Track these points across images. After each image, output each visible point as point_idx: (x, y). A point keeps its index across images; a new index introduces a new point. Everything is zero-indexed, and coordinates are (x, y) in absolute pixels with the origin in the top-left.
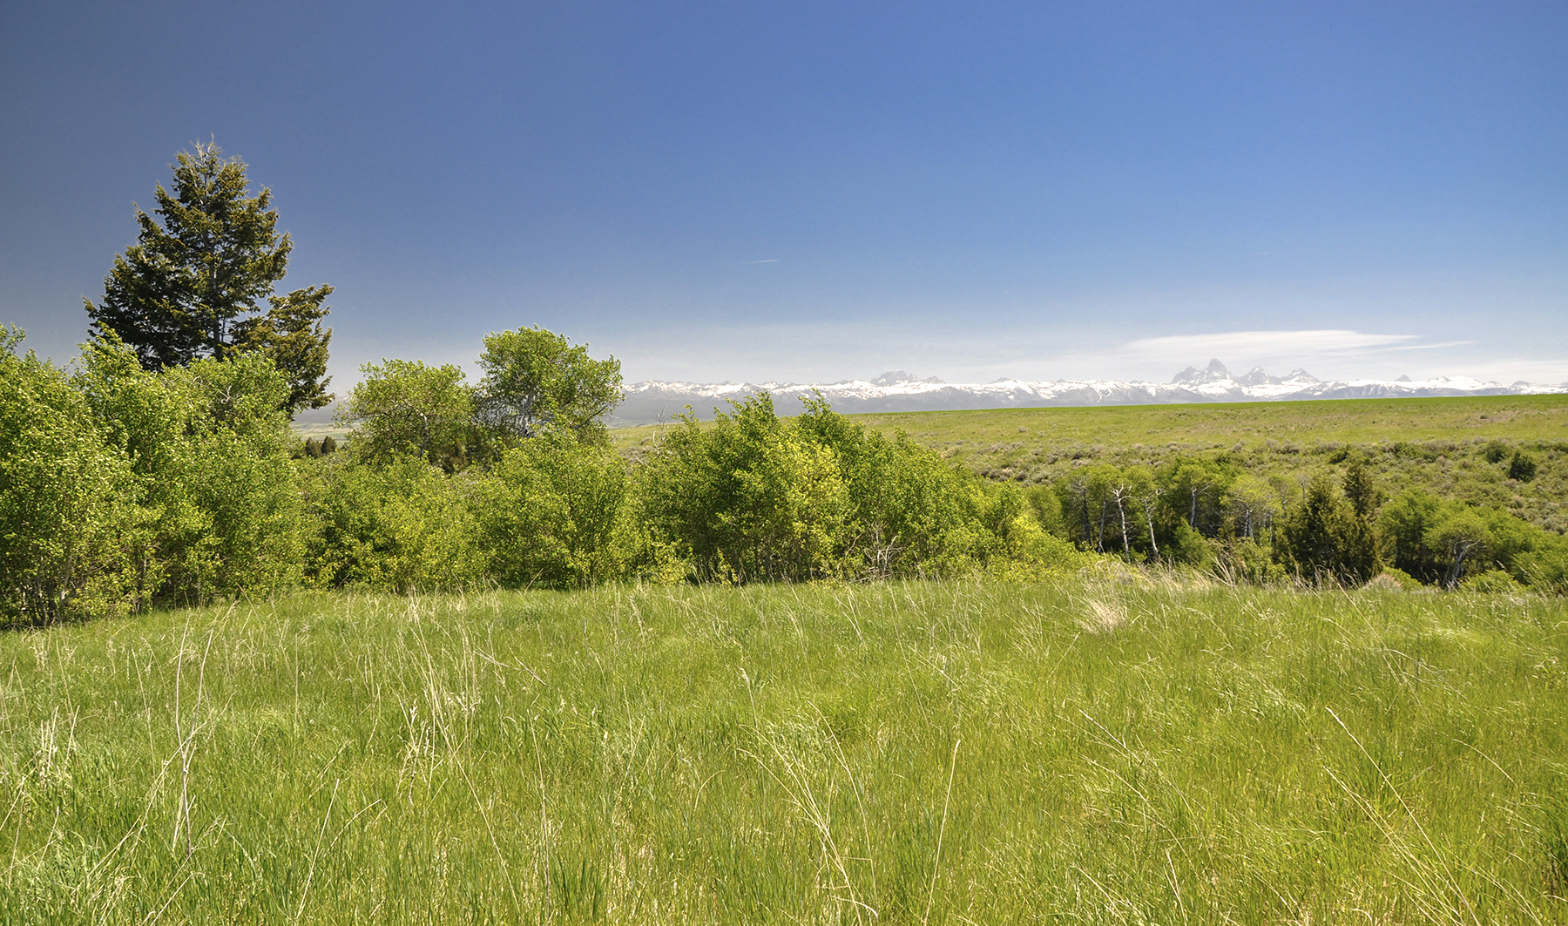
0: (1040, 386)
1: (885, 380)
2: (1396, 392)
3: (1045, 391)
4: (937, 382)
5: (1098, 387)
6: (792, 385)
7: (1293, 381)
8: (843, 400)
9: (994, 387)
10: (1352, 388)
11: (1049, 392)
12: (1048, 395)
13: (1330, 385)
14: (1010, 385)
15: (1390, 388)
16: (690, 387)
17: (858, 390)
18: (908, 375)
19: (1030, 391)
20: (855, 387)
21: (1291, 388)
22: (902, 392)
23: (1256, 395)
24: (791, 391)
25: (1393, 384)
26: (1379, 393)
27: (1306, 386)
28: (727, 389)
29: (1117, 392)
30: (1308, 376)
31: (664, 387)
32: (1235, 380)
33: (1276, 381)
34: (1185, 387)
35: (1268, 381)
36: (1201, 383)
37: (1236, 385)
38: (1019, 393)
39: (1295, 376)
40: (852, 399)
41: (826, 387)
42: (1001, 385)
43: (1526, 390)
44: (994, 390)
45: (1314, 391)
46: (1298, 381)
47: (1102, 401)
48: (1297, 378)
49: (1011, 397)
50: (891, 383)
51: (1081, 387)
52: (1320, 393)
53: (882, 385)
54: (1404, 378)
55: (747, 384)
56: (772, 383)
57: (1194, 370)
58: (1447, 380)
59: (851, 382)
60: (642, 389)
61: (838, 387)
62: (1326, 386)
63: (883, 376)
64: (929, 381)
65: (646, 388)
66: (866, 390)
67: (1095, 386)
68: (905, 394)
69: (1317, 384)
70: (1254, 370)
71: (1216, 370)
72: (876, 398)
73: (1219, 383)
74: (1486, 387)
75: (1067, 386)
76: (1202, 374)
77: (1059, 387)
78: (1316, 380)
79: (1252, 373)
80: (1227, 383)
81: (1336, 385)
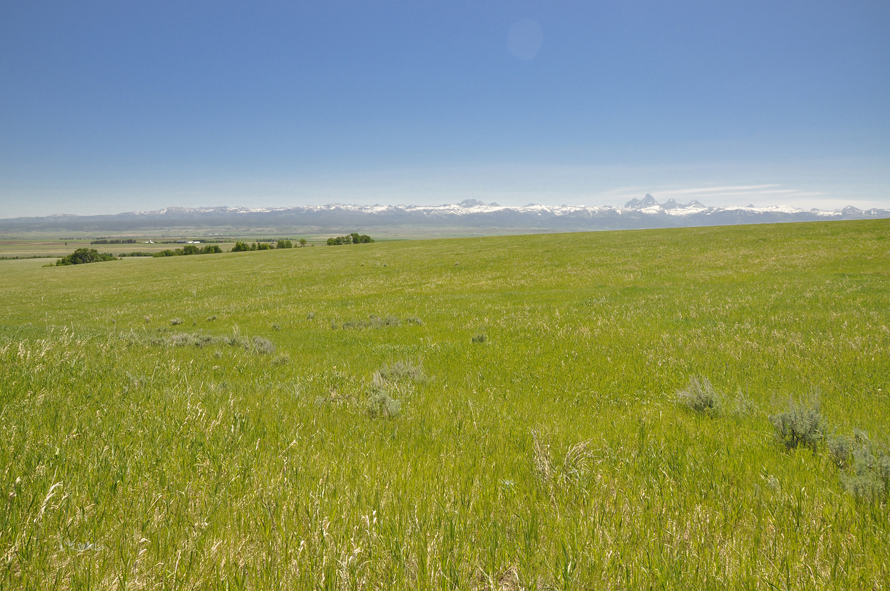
0: (554, 208)
1: (465, 204)
2: (751, 213)
3: (557, 211)
4: (497, 205)
5: (590, 209)
6: (416, 206)
7: (691, 207)
8: (447, 215)
9: (529, 208)
10: (728, 211)
11: (559, 212)
12: (558, 213)
13: (715, 209)
14: (538, 208)
15: (748, 211)
16: (357, 208)
17: (453, 210)
18: (478, 201)
19: (549, 211)
20: (452, 208)
21: (693, 210)
22: (479, 210)
23: (673, 214)
24: (416, 210)
25: (748, 209)
26: (742, 214)
27: (700, 210)
28: (379, 209)
29: (601, 212)
30: (700, 204)
31: (342, 207)
32: (661, 206)
33: (683, 207)
34: (634, 209)
35: (677, 207)
36: (642, 207)
37: (662, 209)
38: (543, 212)
39: (692, 204)
40: (452, 214)
41: (435, 208)
42: (533, 207)
43: (821, 213)
44: (529, 210)
45: (707, 212)
46: (694, 207)
47: (593, 217)
48: (693, 205)
49: (539, 214)
50: (471, 206)
51: (579, 209)
52: (710, 214)
53: (465, 207)
54: (751, 206)
55: (389, 206)
56: (402, 205)
57: (637, 200)
58: (777, 207)
59: (449, 205)
60: (332, 208)
61: (442, 208)
62: (712, 210)
63: (463, 202)
64: (492, 205)
65: (334, 208)
66: (459, 210)
67: (588, 209)
68: (482, 213)
69: (706, 209)
70: (669, 200)
71: (649, 200)
72: (466, 215)
73: (652, 208)
74: (798, 211)
75: (569, 208)
76: (641, 203)
77: (565, 209)
78: (704, 207)
79: (669, 202)
80: (657, 207)
81: (719, 209)
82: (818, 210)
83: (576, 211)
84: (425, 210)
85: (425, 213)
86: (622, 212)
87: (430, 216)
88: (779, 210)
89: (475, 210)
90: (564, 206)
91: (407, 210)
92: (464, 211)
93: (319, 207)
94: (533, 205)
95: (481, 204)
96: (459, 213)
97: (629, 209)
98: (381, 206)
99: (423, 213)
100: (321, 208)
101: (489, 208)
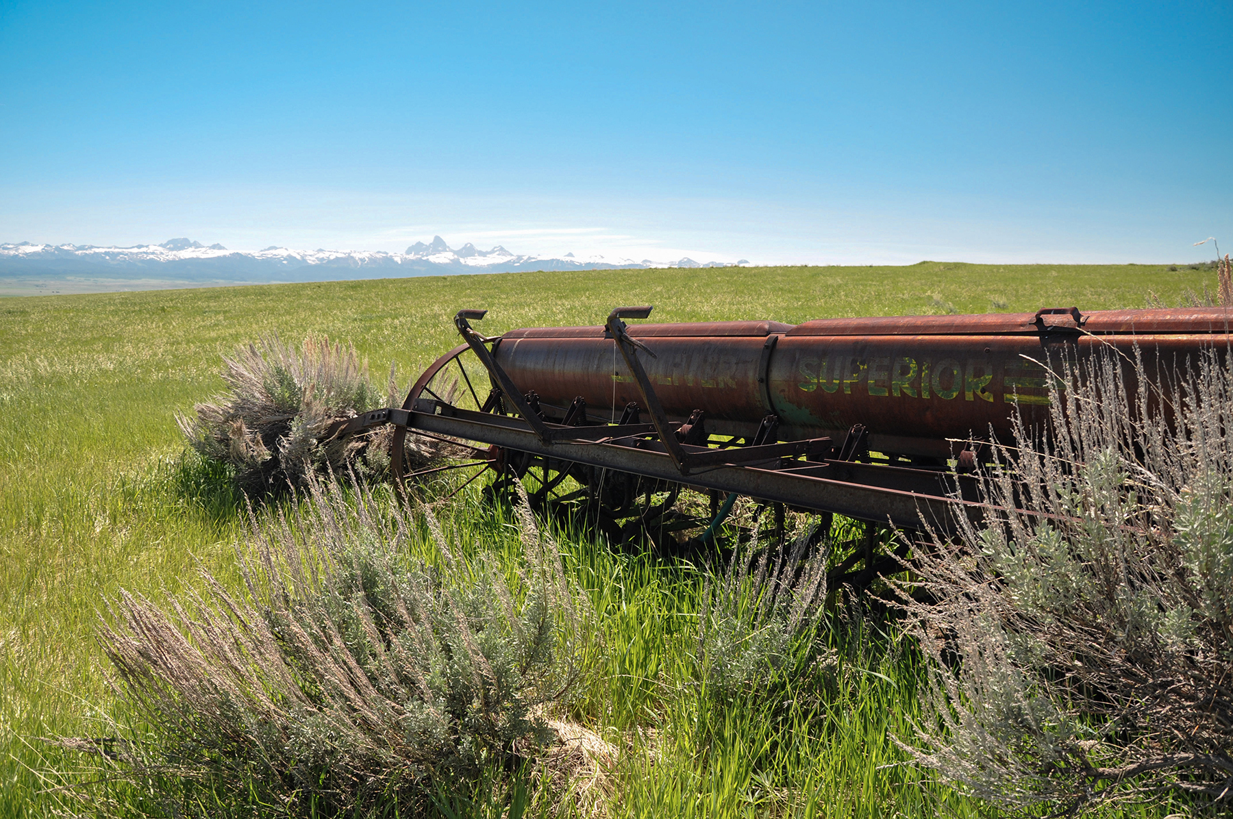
0: (306, 253)
1: (172, 246)
2: (572, 265)
3: (310, 258)
4: (221, 248)
5: (357, 256)
6: (92, 247)
7: (495, 255)
8: (143, 261)
9: (270, 254)
11: (314, 259)
12: (313, 261)
13: (525, 258)
14: (284, 253)
15: (567, 261)
17: (153, 253)
18: (192, 242)
19: (298, 257)
20: (151, 251)
21: (496, 259)
22: (194, 255)
23: (470, 264)
24: (92, 252)
25: (568, 259)
27: (505, 259)
28: (29, 249)
29: (372, 260)
30: (505, 251)
32: (455, 252)
33: (483, 254)
34: (419, 257)
35: (476, 255)
36: (429, 254)
37: (456, 257)
38: (291, 259)
39: (496, 251)
40: (152, 260)
41: (124, 250)
42: (275, 252)
43: (652, 265)
44: (269, 256)
45: (514, 262)
46: (498, 255)
47: (360, 267)
48: (497, 253)
49: (285, 262)
50: (182, 248)
51: (342, 255)
52: (520, 265)
53: (171, 249)
55: (45, 244)
56: (69, 245)
57: (422, 244)
58: (602, 257)
59: (147, 246)
61: (136, 250)
62: (522, 259)
63: (169, 243)
64: (214, 247)
66: (162, 253)
67: (354, 255)
68: (198, 258)
69: (513, 257)
70: (466, 245)
71: (439, 245)
72: (173, 261)
73: (443, 255)
74: (627, 263)
75: (327, 254)
76: (427, 248)
77: (321, 255)
78: (512, 255)
79: (465, 248)
80: (449, 255)
81: (529, 258)
82: (650, 262)
83: (337, 258)
84: (106, 253)
85: (108, 258)
86: (401, 260)
87: (116, 262)
88: (604, 261)
89: (186, 254)
90: (321, 250)
91: (77, 253)
92: (171, 255)
94: (275, 248)
95: (197, 245)
96: (162, 258)
97: (411, 257)
98: (32, 245)
99: (104, 258)
101: (208, 251)
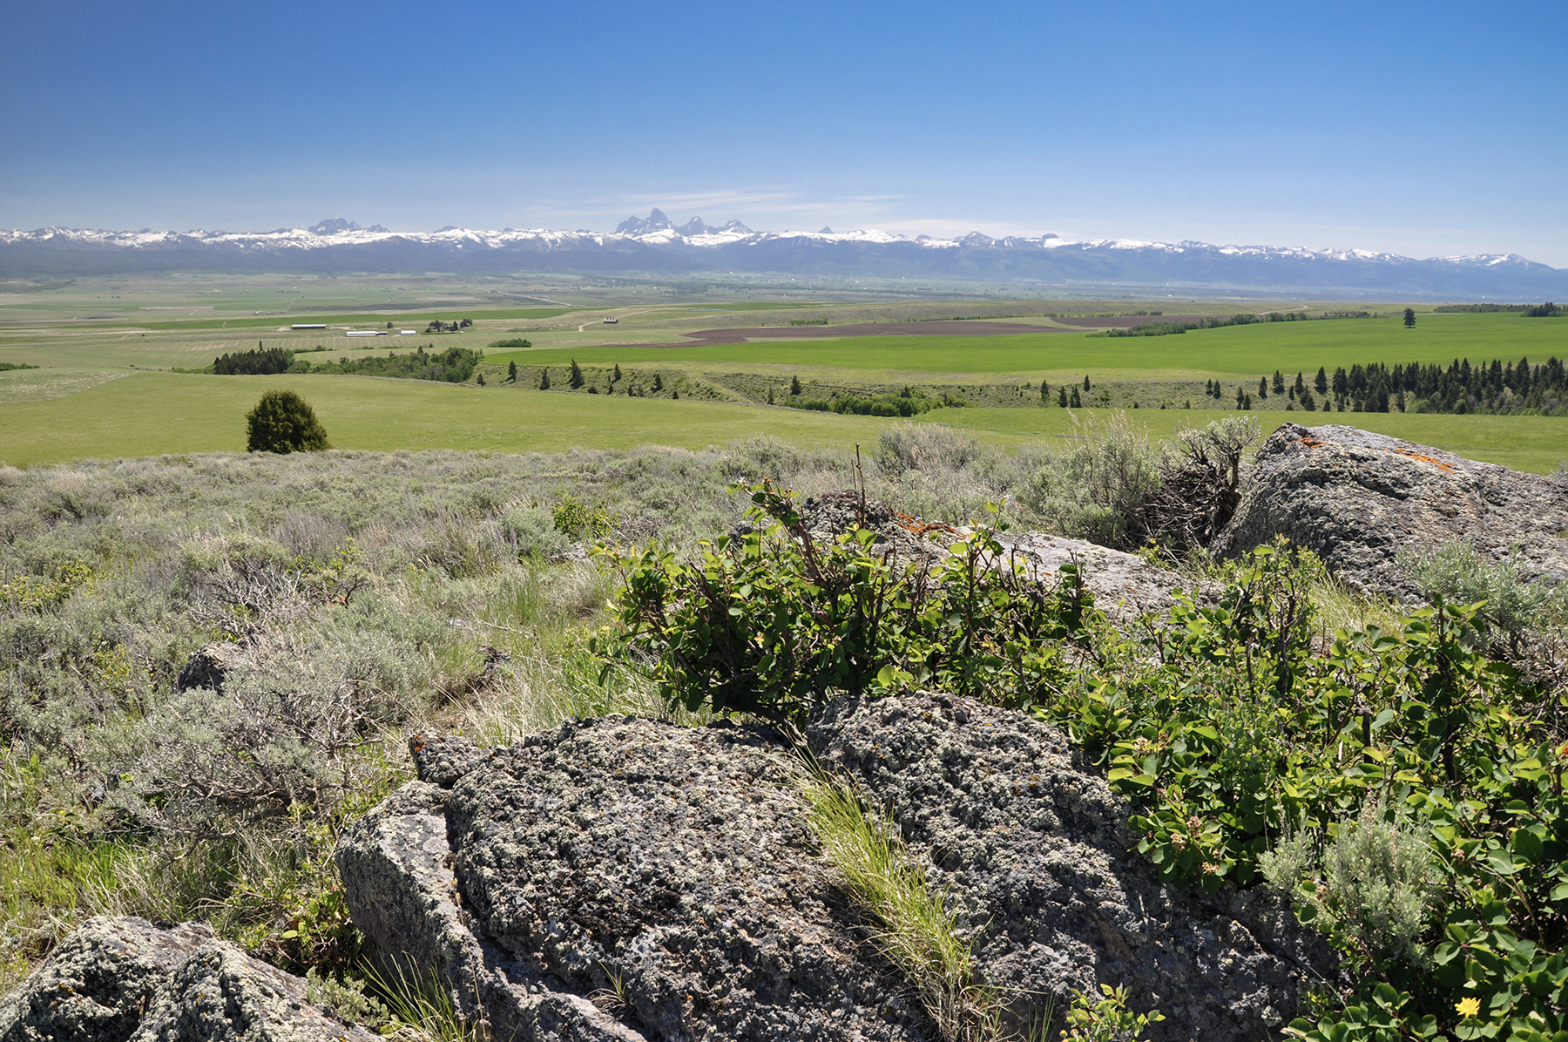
0: (488, 234)
1: (323, 229)
2: (822, 243)
3: (493, 240)
4: (381, 230)
5: (547, 236)
6: (223, 233)
7: (729, 232)
8: (283, 250)
9: (442, 236)
10: (784, 239)
11: (496, 241)
12: (495, 244)
13: (764, 235)
14: (457, 234)
15: (817, 239)
16: (104, 234)
17: (297, 239)
18: (349, 223)
19: (477, 239)
20: (294, 236)
21: (729, 237)
22: (345, 240)
23: (696, 244)
24: (223, 240)
25: (818, 235)
26: (806, 244)
27: (741, 236)
28: (150, 238)
29: (567, 241)
30: (743, 226)
31: (72, 235)
32: (677, 229)
33: (714, 231)
34: (629, 236)
35: (706, 231)
36: (643, 233)
37: (678, 235)
38: (467, 241)
39: (732, 226)
40: (294, 248)
41: (263, 236)
42: (447, 233)
43: (928, 243)
44: (441, 239)
45: (749, 241)
46: (733, 231)
47: (552, 250)
48: (733, 228)
49: (459, 246)
50: (332, 232)
51: (530, 236)
53: (321, 233)
54: (827, 230)
55: (171, 233)
56: (197, 231)
57: (637, 219)
58: (863, 234)
59: (289, 231)
60: (46, 237)
61: (275, 236)
62: (759, 237)
63: (321, 224)
64: (372, 229)
65: (51, 235)
66: (308, 239)
67: (544, 236)
68: (350, 245)
69: (750, 235)
70: (693, 220)
71: (657, 219)
72: (318, 249)
73: (661, 233)
74: (896, 239)
75: (514, 234)
76: (644, 223)
77: (507, 236)
78: (748, 231)
79: (691, 223)
80: (669, 233)
81: (769, 236)
83: (524, 241)
84: (241, 240)
85: (241, 246)
86: (604, 241)
87: (249, 252)
88: (866, 238)
89: (338, 239)
90: (508, 230)
91: (205, 241)
92: (316, 241)
93: (16, 234)
94: (449, 229)
95: (353, 227)
96: (306, 245)
97: (619, 236)
98: (153, 234)
99: (236, 247)
100: (21, 236)
101: (366, 235)
